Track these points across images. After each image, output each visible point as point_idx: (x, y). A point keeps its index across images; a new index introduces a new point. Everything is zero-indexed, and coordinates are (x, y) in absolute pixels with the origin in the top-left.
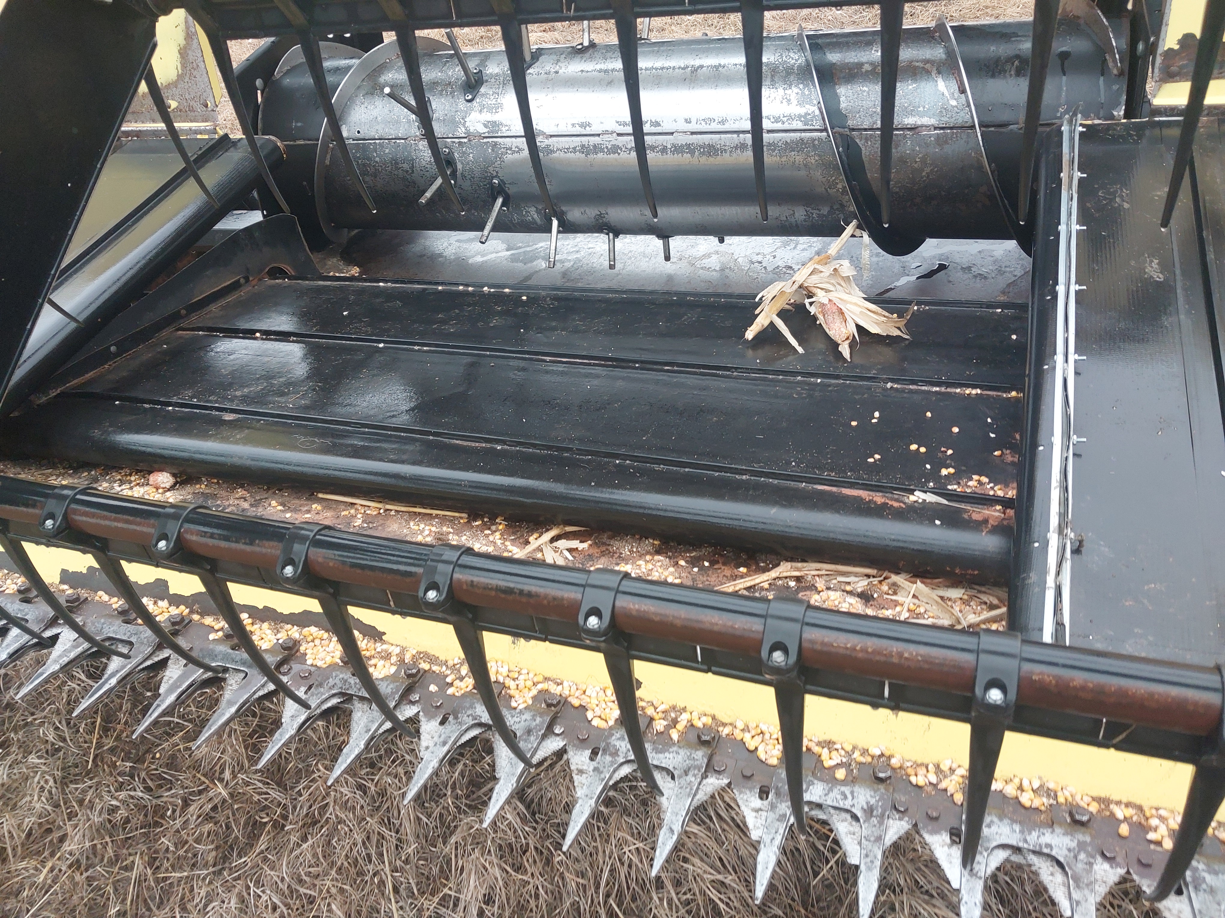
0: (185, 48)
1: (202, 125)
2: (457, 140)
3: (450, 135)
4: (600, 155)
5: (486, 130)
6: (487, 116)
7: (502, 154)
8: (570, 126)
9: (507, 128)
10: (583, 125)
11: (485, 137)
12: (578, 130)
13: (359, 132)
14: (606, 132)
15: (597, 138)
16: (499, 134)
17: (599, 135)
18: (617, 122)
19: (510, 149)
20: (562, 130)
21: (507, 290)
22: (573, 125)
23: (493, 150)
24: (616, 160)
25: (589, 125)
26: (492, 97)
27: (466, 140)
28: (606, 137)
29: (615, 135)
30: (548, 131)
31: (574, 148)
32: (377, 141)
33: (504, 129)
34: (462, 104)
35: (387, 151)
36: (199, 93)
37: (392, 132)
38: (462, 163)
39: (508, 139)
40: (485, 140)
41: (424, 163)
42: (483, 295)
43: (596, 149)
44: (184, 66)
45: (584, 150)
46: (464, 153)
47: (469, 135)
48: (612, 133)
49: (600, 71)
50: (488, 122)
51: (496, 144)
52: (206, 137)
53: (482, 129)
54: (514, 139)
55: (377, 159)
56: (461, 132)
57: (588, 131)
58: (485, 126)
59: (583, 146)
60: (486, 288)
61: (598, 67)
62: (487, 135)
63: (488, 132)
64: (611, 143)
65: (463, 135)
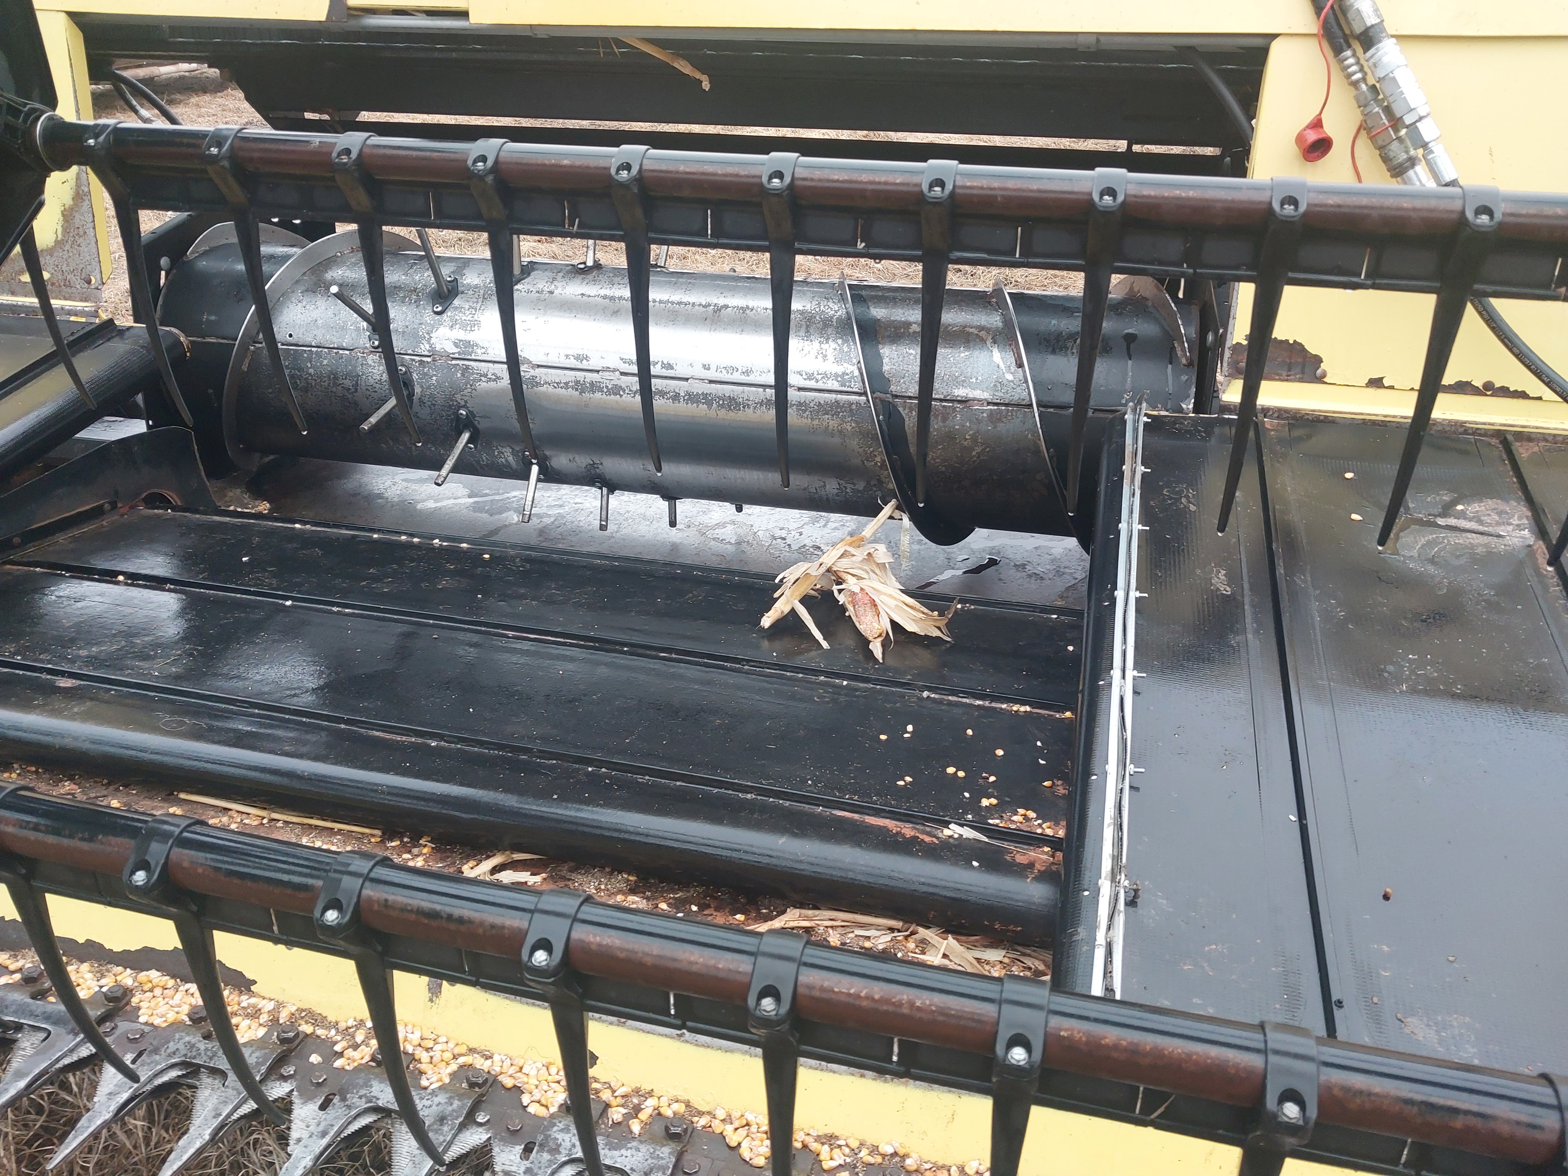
0: (71, 209)
1: (79, 305)
2: (417, 358)
3: (410, 352)
4: (598, 395)
5: (456, 350)
6: (459, 334)
7: (474, 380)
8: (563, 358)
9: (483, 351)
10: (579, 358)
11: (454, 359)
12: (572, 363)
13: (291, 336)
14: (607, 369)
15: (595, 375)
16: (473, 357)
17: (598, 371)
18: (622, 359)
19: (486, 375)
20: (553, 360)
21: (464, 545)
22: (567, 356)
23: (463, 375)
24: (617, 402)
25: (587, 358)
26: (468, 312)
27: (429, 359)
28: (607, 375)
29: (617, 373)
30: (536, 360)
31: (566, 383)
32: (314, 349)
33: (479, 351)
34: (428, 316)
35: (325, 362)
36: (81, 266)
37: (335, 340)
38: (422, 387)
39: (483, 364)
40: (454, 362)
41: (372, 381)
42: (433, 549)
43: (594, 387)
44: (65, 231)
45: (579, 386)
46: (425, 374)
47: (433, 354)
48: (614, 370)
49: (605, 297)
50: (460, 341)
51: (467, 367)
52: (83, 320)
53: (451, 349)
54: (491, 365)
55: (311, 371)
56: (424, 348)
57: (585, 365)
58: (456, 345)
59: (577, 382)
60: (437, 541)
61: (603, 292)
62: (457, 356)
63: (459, 353)
64: (613, 382)
65: (426, 353)
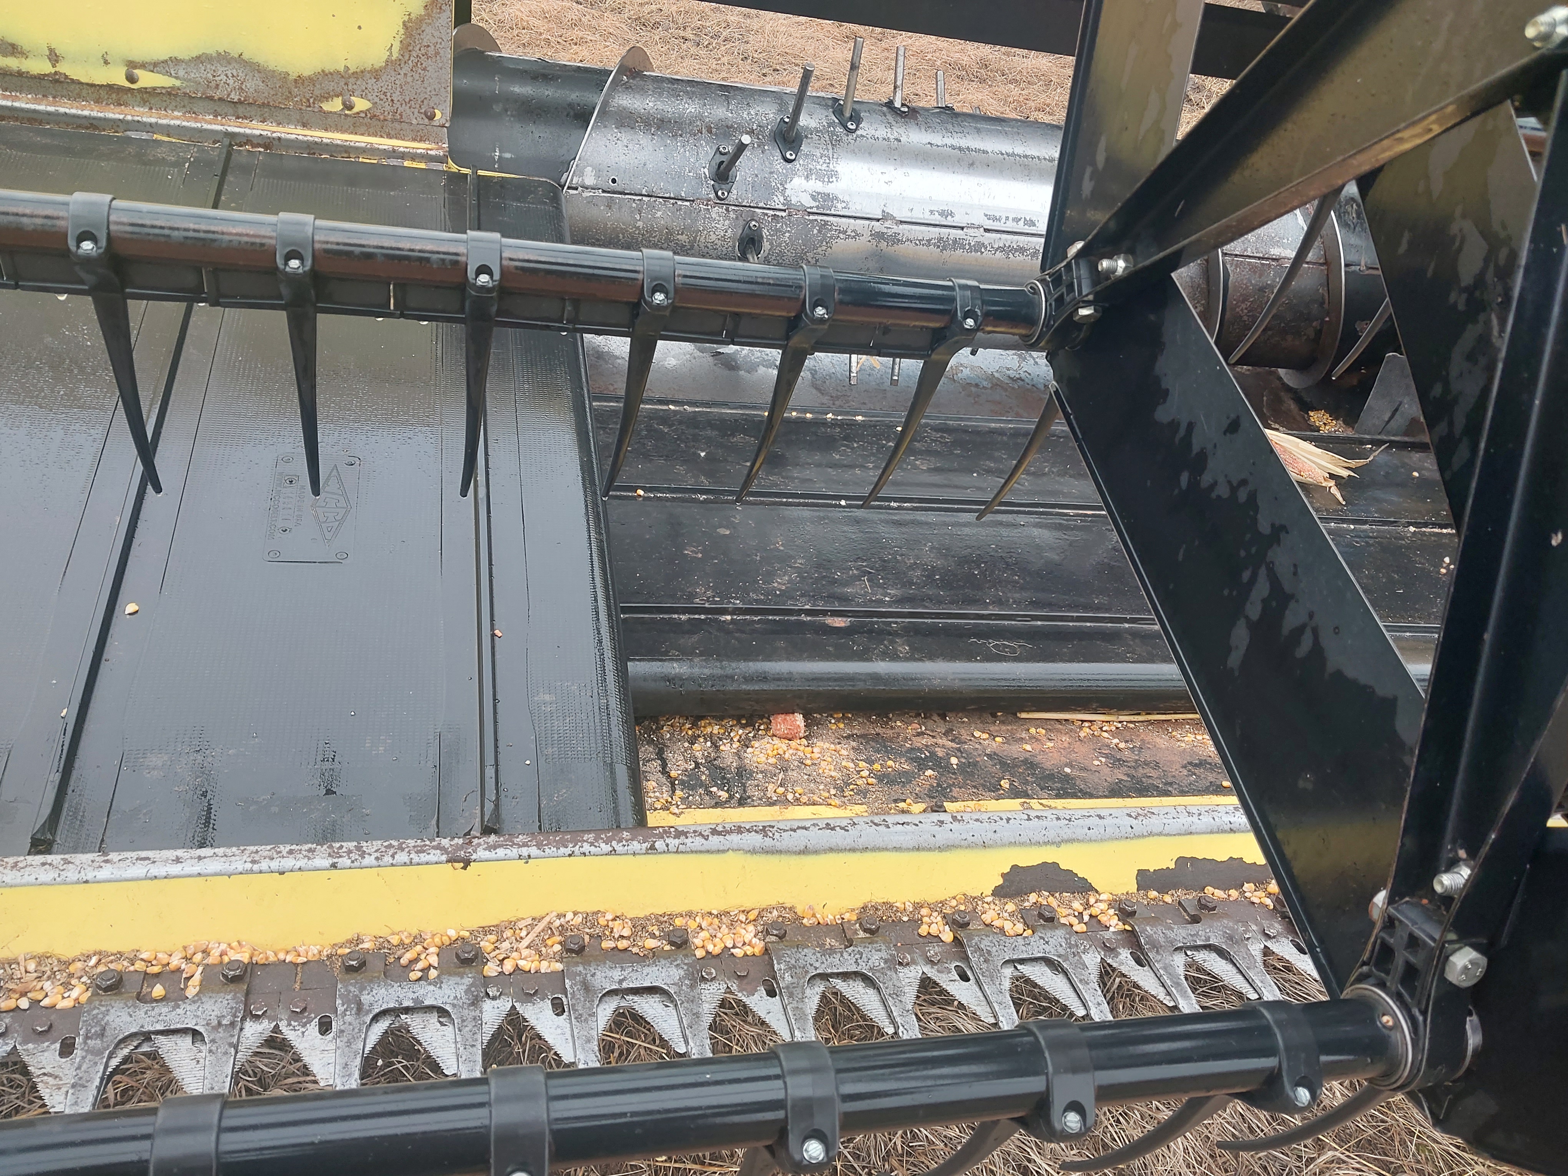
1: (420, 147)
2: (771, 212)
3: (761, 205)
4: (959, 252)
5: (814, 204)
6: (815, 185)
7: (831, 238)
8: (928, 213)
9: (844, 205)
10: (944, 214)
11: (810, 213)
12: (937, 219)
13: (614, 181)
14: (972, 226)
15: (960, 232)
16: (833, 212)
17: (962, 228)
18: (986, 215)
19: (845, 232)
20: (917, 216)
21: (859, 418)
22: (932, 212)
23: (819, 231)
24: (976, 260)
25: (952, 214)
26: (821, 161)
27: (784, 214)
28: (971, 232)
29: (982, 230)
30: (899, 216)
31: (929, 241)
32: (644, 198)
33: (839, 206)
34: (779, 165)
35: (659, 214)
36: (423, 96)
37: (670, 188)
38: (771, 244)
39: (844, 220)
40: (811, 217)
41: (713, 237)
42: (824, 423)
43: (957, 244)
44: (406, 47)
45: (942, 244)
46: (777, 230)
47: (788, 207)
48: (979, 227)
49: (953, 147)
50: (819, 193)
51: (826, 223)
52: (422, 166)
53: (808, 202)
54: (852, 221)
55: (640, 224)
56: (778, 201)
57: (950, 221)
58: (814, 198)
59: (940, 239)
60: (830, 415)
61: (949, 141)
62: (814, 210)
63: (817, 207)
64: (976, 239)
65: (781, 207)
